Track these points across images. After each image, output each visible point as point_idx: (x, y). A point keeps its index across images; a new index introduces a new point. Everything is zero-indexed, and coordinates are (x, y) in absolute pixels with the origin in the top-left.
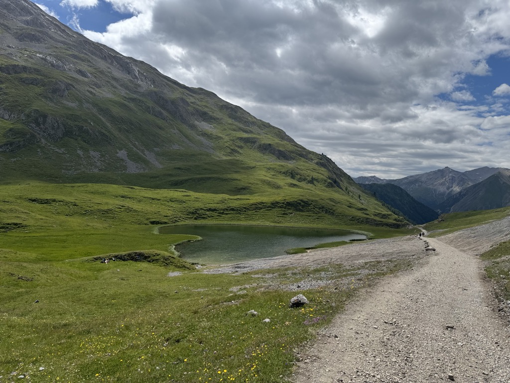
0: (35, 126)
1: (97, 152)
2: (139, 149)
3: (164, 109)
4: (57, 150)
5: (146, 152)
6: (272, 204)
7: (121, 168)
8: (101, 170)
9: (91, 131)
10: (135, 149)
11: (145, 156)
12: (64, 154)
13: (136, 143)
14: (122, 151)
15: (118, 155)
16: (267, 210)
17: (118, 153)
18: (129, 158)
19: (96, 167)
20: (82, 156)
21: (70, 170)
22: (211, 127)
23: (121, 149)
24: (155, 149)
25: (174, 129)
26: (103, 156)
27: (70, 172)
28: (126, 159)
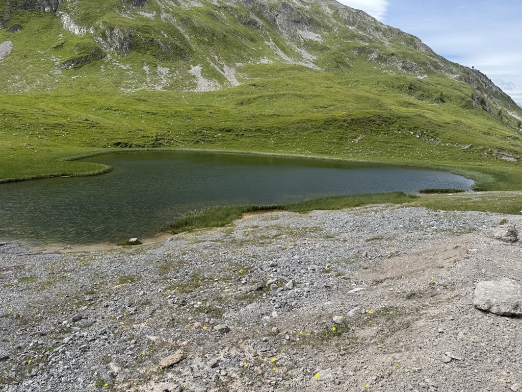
0: (101, 39)
1: (166, 67)
2: (218, 65)
3: (262, 17)
4: (122, 66)
5: (226, 68)
6: (326, 122)
7: (189, 86)
8: (165, 88)
9: (162, 44)
10: (212, 64)
11: (222, 73)
12: (128, 70)
13: (216, 57)
14: (196, 67)
15: (189, 71)
16: (315, 132)
17: (190, 69)
18: (202, 75)
19: (160, 84)
20: (147, 72)
21: (129, 88)
22: (318, 37)
23: (195, 65)
24: (237, 64)
25: (269, 41)
26: (172, 72)
27: (129, 90)
28: (199, 75)
